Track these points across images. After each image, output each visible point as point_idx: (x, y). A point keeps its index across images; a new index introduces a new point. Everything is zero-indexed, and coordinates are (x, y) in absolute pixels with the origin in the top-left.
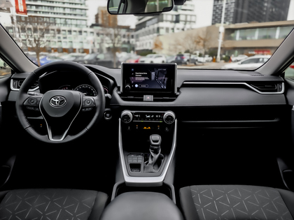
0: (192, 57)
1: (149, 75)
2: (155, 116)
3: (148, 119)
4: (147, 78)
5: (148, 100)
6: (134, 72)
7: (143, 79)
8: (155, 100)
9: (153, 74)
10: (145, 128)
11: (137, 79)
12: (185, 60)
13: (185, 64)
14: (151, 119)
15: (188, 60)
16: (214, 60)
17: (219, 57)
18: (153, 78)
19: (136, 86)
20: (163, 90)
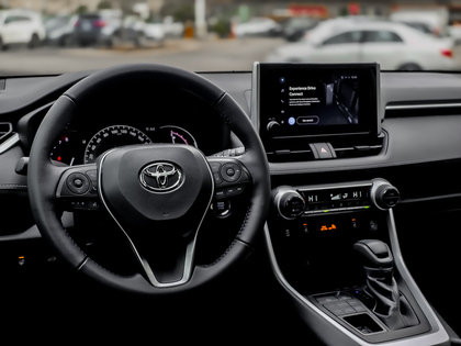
0: (129, 22)
1: (321, 93)
2: (350, 196)
3: (337, 204)
4: (316, 100)
5: (325, 156)
6: (286, 86)
7: (307, 102)
8: (340, 156)
9: (330, 87)
10: (324, 228)
11: (292, 103)
12: (107, 31)
13: (108, 44)
14: (344, 203)
15: (118, 33)
16: (189, 33)
17: (200, 21)
18: (329, 99)
19: (292, 121)
20: (351, 127)
